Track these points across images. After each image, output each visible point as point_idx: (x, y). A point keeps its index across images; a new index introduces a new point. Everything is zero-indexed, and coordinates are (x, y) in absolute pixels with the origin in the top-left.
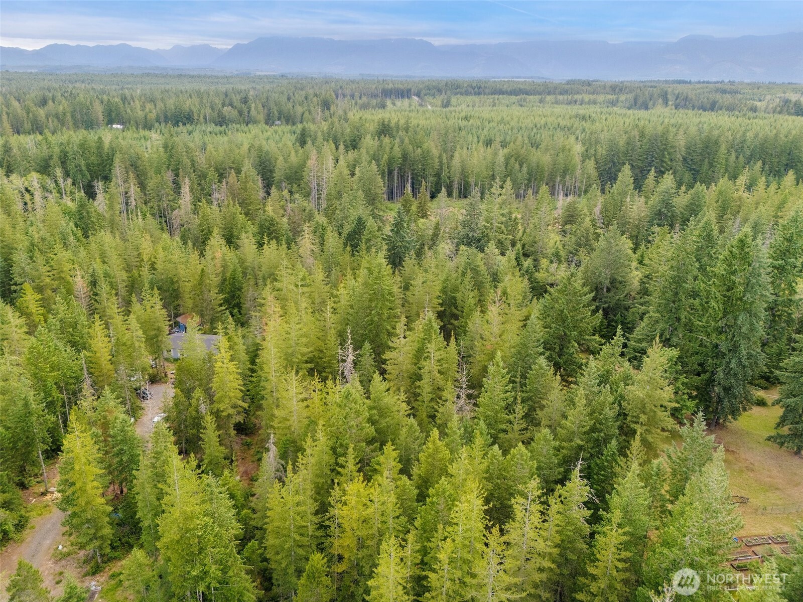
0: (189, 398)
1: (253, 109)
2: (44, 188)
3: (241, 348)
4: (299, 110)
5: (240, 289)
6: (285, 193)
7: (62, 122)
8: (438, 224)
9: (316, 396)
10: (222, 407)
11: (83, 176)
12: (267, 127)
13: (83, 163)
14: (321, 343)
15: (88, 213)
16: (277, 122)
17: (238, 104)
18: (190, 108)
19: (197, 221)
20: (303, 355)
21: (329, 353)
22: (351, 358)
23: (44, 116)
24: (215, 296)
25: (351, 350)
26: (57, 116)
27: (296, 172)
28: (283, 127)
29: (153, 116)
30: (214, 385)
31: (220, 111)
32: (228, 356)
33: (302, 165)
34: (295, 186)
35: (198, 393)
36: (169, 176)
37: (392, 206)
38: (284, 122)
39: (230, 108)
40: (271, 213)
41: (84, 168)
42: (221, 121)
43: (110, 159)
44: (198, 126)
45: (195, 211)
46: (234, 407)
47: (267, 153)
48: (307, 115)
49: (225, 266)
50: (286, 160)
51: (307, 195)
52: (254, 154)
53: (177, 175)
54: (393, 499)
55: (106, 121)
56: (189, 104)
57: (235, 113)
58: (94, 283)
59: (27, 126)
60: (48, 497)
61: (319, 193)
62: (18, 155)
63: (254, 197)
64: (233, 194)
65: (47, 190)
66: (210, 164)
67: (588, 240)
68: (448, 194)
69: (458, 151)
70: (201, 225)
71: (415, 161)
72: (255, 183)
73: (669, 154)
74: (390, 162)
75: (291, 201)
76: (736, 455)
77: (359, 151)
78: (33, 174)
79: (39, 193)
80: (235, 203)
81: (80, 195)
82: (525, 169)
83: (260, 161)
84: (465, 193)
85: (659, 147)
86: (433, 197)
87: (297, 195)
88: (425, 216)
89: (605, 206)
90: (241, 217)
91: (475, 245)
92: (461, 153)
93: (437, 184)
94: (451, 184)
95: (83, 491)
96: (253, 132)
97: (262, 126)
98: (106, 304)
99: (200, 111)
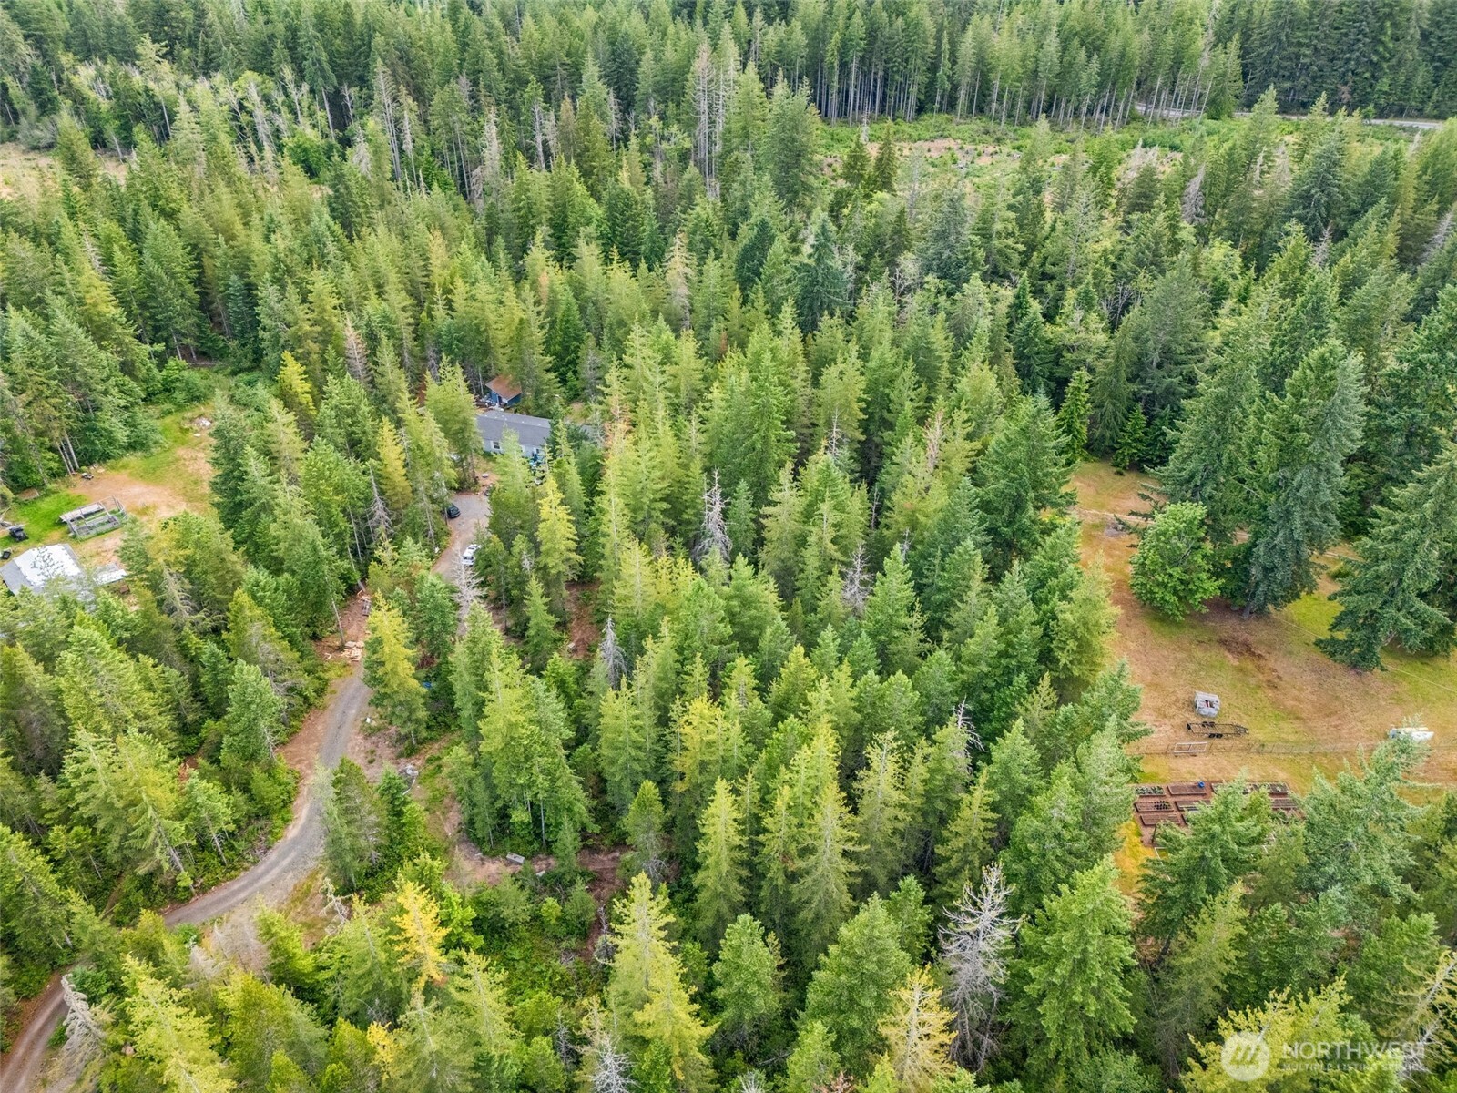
2: (268, 103)
5: (577, 339)
6: (655, 121)
8: (902, 212)
10: (550, 562)
11: (325, 78)
13: (324, 57)
14: (681, 472)
15: (347, 186)
19: (511, 187)
20: (657, 489)
21: (690, 490)
22: (718, 507)
25: (718, 497)
27: (674, 80)
30: (542, 532)
32: (557, 498)
33: (684, 68)
34: (671, 105)
35: (520, 543)
36: (462, 86)
37: (843, 132)
40: (627, 185)
41: (326, 66)
43: (367, 43)
45: (509, 171)
46: (565, 562)
47: (626, 37)
50: (657, 59)
51: (690, 126)
52: (602, 36)
53: (475, 83)
54: (738, 728)
58: (370, 337)
60: (346, 653)
61: (712, 123)
62: (218, 30)
63: (601, 144)
64: (565, 139)
65: (273, 109)
66: (529, 58)
67: (1156, 254)
68: (951, 105)
69: (975, 18)
70: (516, 200)
71: (890, 43)
72: (603, 117)
73: (1395, 25)
74: (844, 48)
75: (663, 138)
76: (1262, 663)
77: (788, 23)
78: (248, 73)
79: (260, 113)
80: (568, 160)
81: (323, 116)
82: (1095, 65)
83: (613, 52)
84: (979, 105)
85: (1375, 12)
86: (921, 109)
87: (674, 129)
88: (887, 185)
89: (1212, 177)
90: (579, 188)
91: (951, 273)
92: (980, 24)
93: (931, 85)
94: (955, 87)
95: (394, 673)
98: (391, 377)
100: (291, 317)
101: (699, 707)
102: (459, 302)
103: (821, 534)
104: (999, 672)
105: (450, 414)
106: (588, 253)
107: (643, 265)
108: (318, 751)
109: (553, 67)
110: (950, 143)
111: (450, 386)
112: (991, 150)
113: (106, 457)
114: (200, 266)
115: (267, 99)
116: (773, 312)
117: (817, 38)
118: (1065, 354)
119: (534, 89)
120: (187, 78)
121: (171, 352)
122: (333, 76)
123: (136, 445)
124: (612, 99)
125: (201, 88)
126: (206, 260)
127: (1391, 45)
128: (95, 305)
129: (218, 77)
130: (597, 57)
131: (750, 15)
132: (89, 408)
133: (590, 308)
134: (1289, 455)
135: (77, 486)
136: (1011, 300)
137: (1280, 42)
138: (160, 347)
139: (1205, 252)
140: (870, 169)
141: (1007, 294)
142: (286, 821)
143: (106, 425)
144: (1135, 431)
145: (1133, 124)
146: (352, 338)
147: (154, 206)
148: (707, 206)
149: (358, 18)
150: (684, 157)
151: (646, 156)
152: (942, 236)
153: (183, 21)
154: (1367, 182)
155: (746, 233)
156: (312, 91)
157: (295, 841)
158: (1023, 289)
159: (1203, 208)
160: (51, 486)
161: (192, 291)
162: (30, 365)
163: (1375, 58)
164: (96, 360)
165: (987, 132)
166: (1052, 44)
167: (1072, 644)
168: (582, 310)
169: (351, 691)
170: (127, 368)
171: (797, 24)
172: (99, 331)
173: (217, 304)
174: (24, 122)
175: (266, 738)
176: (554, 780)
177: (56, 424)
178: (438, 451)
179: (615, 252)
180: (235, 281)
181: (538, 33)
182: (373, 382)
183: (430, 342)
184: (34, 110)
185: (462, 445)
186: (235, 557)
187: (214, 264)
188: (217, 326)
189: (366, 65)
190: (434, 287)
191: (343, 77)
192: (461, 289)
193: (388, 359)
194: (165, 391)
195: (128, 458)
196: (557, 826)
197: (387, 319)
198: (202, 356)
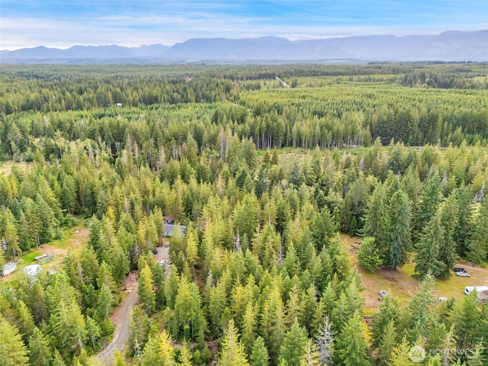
0: (177, 255)
1: (189, 94)
2: (93, 147)
3: (196, 235)
4: (213, 93)
5: (191, 204)
6: (208, 149)
7: (92, 104)
8: (281, 169)
9: (226, 256)
10: (190, 258)
11: (111, 140)
12: (197, 104)
13: (111, 134)
14: (227, 233)
15: (121, 166)
16: (202, 100)
17: (181, 91)
18: (156, 95)
19: (168, 166)
20: (220, 238)
21: (230, 237)
22: (238, 240)
23: (82, 100)
24: (181, 208)
25: (238, 237)
26: (89, 100)
27: (213, 138)
28: (205, 104)
29: (137, 99)
30: (188, 250)
31: (172, 96)
32: (192, 239)
33: (216, 135)
34: (213, 145)
35: (181, 253)
36: (152, 141)
37: (261, 152)
38: (205, 101)
39: (177, 93)
40: (202, 164)
41: (111, 137)
42: (173, 101)
43: (123, 130)
44: (161, 104)
45: (167, 162)
46: (194, 259)
47: (199, 128)
48: (217, 97)
49: (184, 194)
50: (208, 133)
51: (219, 150)
52: (192, 128)
53: (156, 140)
54: (252, 292)
55: (114, 102)
56: (156, 91)
57: (179, 96)
59: (74, 106)
60: (127, 291)
61: (225, 149)
62: (79, 128)
63: (194, 155)
64: (184, 153)
65: (95, 148)
66: (171, 134)
67: (353, 178)
68: (291, 145)
69: (296, 122)
70: (170, 169)
71: (273, 129)
72: (194, 148)
73: (410, 122)
74: (260, 130)
75: (210, 153)
76: (398, 283)
77: (244, 124)
78: (88, 139)
79: (91, 150)
80: (185, 158)
81: (109, 150)
82: (330, 133)
83: (195, 132)
84: (299, 144)
85: (405, 119)
86: (283, 146)
87: (214, 151)
88: (276, 163)
89: (366, 159)
90: (189, 166)
91: (297, 183)
92: (297, 124)
93: (285, 139)
94: (292, 140)
95: (148, 287)
96: (190, 108)
97: (194, 103)
98: (139, 213)
99: (161, 95)
100: (108, 199)
101: (239, 289)
102: (157, 194)
103: (269, 245)
104: (323, 276)
105: (156, 222)
106: (193, 181)
107: (210, 183)
108: (120, 318)
109: (178, 136)
110: (292, 154)
111: (158, 213)
112: (304, 156)
113: (48, 241)
114: (79, 188)
116: (249, 193)
117: (253, 128)
118: (332, 204)
119: (173, 141)
120: (68, 141)
121: (67, 212)
122: (113, 139)
123: (57, 238)
124: (196, 143)
125: (72, 144)
126: (80, 186)
127: (411, 128)
128: (49, 198)
129: (78, 141)
130: (191, 133)
131: (233, 122)
132: (46, 225)
133: (195, 195)
134: (394, 221)
135: (40, 250)
136: (315, 190)
137: (381, 127)
138: (65, 210)
139: (367, 179)
140: (271, 159)
141: (313, 189)
142: (112, 337)
143: (49, 232)
144: (354, 225)
145: (343, 149)
146: (127, 203)
147: (66, 172)
148: (226, 168)
149: (121, 124)
150: (217, 158)
151: (207, 158)
152: (293, 173)
153: (66, 127)
154: (408, 159)
155: (238, 175)
156: (106, 144)
157: (116, 343)
158: (317, 187)
159: (365, 167)
160: (31, 250)
161: (75, 195)
162: (32, 213)
163: (407, 131)
164: (50, 212)
165: (302, 151)
166: (318, 128)
167: (342, 267)
168: (192, 196)
169: (129, 301)
170: (56, 216)
171: (247, 124)
172: (51, 205)
173: (82, 199)
174: (15, 154)
175: (107, 311)
176: (197, 314)
177: (36, 230)
178: (154, 232)
179: (202, 181)
180: (89, 191)
181: (173, 127)
182: (133, 215)
183: (148, 205)
184: (19, 151)
185: (159, 232)
186: (96, 261)
187: (83, 187)
188: (81, 205)
189: (123, 137)
190: (149, 191)
191: (116, 140)
192: (158, 190)
193: (138, 208)
194: (64, 224)
195: (55, 242)
196: (197, 331)
197: (136, 199)
198: (75, 214)
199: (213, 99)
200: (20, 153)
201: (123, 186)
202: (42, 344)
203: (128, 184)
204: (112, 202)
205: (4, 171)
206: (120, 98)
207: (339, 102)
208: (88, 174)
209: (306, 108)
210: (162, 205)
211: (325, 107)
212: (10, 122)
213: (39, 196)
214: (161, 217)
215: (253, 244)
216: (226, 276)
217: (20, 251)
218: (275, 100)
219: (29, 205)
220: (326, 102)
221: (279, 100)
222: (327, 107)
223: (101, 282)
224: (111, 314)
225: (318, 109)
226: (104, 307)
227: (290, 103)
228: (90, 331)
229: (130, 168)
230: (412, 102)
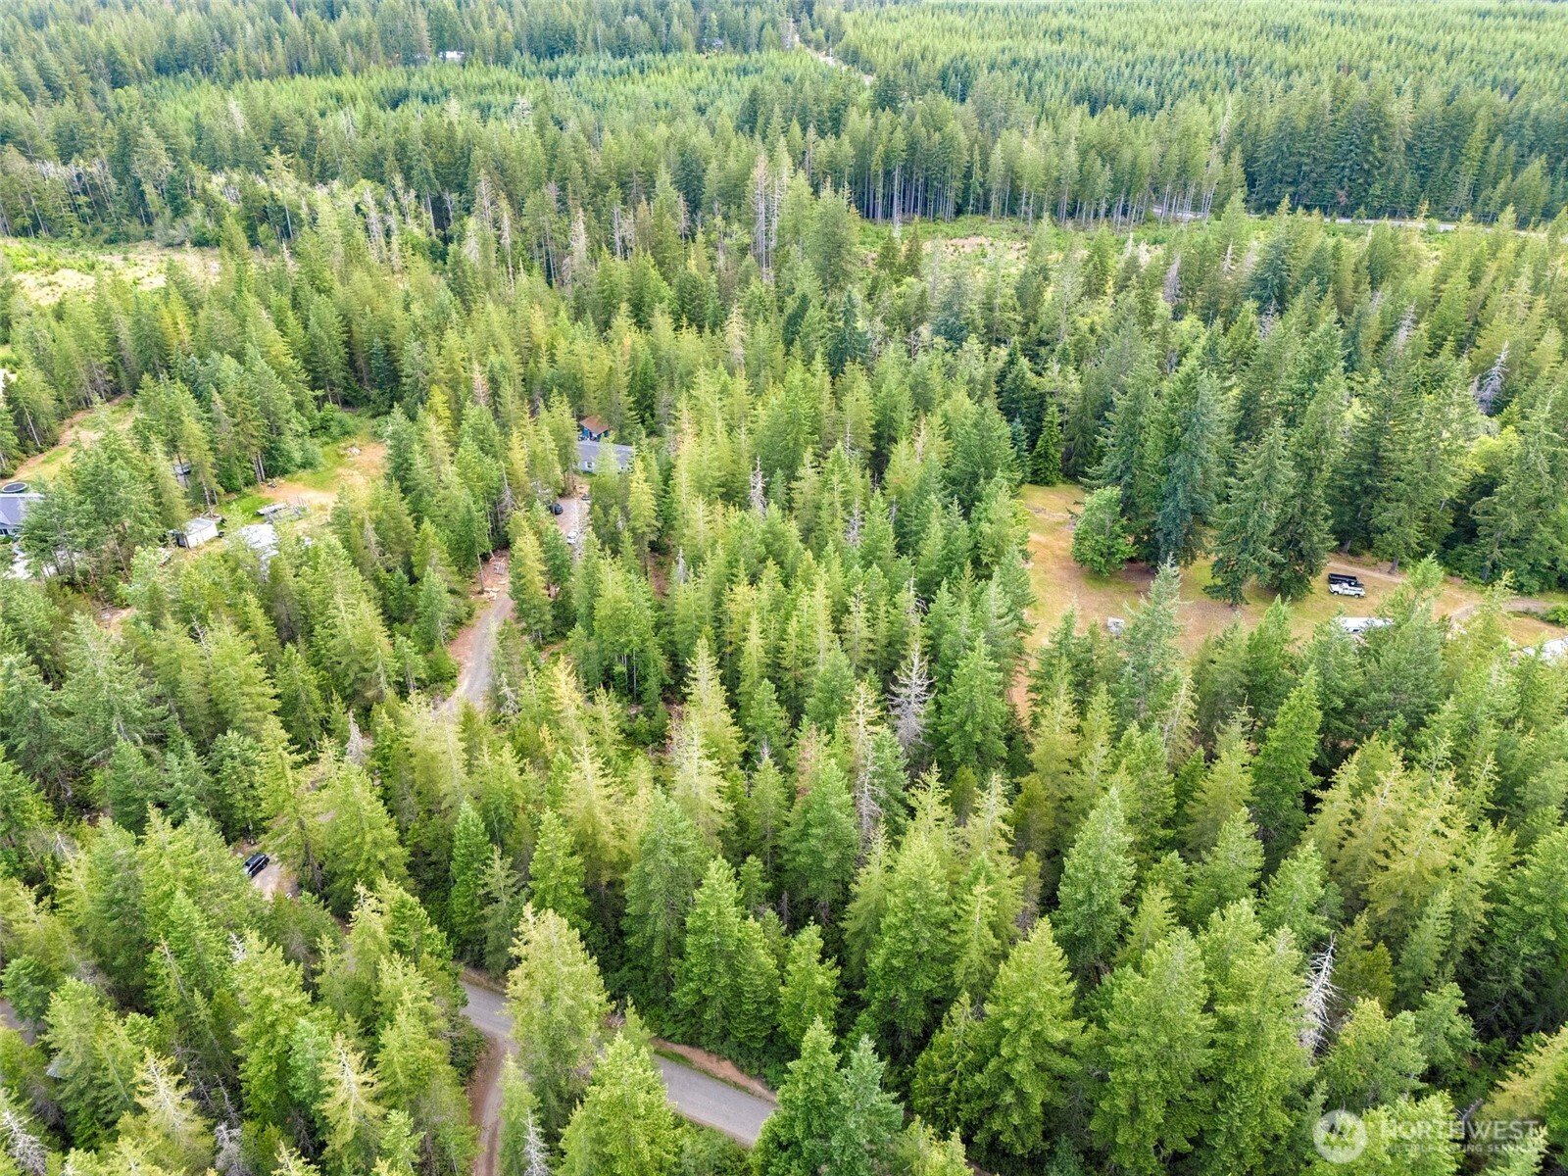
0: (606, 514)
1: (676, 20)
2: (381, 205)
3: (655, 468)
4: (756, 16)
5: (653, 388)
6: (719, 220)
7: (367, 51)
8: (925, 292)
9: (719, 519)
10: (637, 524)
11: (431, 185)
12: (699, 58)
13: (430, 167)
14: (734, 467)
15: (463, 271)
16: (719, 43)
17: (649, 9)
18: (570, 24)
19: (595, 274)
20: (714, 478)
21: (740, 478)
22: (760, 485)
23: (337, 39)
24: (625, 400)
25: (760, 479)
26: (357, 39)
27: (736, 186)
28: (727, 56)
29: (508, 37)
30: (631, 503)
31: (619, 27)
32: (643, 476)
33: (745, 175)
34: (733, 207)
35: (615, 510)
36: (551, 191)
38: (729, 45)
39: (636, 18)
40: (694, 271)
41: (432, 175)
42: (622, 47)
43: (466, 155)
44: (585, 57)
45: (594, 260)
46: (648, 526)
47: (694, 150)
48: (768, 30)
49: (634, 359)
50: (721, 168)
51: (749, 224)
52: (673, 149)
53: (563, 188)
55: (435, 46)
56: (568, 13)
57: (644, 29)
58: (493, 380)
59: (314, 59)
60: (485, 595)
61: (768, 222)
62: (335, 145)
63: (672, 239)
64: (643, 235)
65: (385, 210)
66: (608, 168)
68: (984, 207)
69: (1005, 134)
70: (600, 284)
71: (929, 154)
72: (675, 216)
73: (1382, 138)
74: (887, 159)
75: (725, 235)
77: (838, 136)
78: (363, 181)
79: (374, 214)
80: (645, 250)
81: (428, 217)
82: (1108, 173)
83: (683, 162)
84: (1011, 206)
85: (1364, 126)
86: (958, 212)
87: (735, 226)
88: (915, 272)
89: (1187, 264)
90: (654, 273)
91: (954, 335)
92: (1010, 138)
93: (967, 189)
94: (987, 193)
95: (532, 582)
96: (676, 72)
97: (690, 55)
98: (511, 407)
99: (585, 25)
100: (429, 365)
101: (742, 590)
102: (560, 357)
103: (833, 497)
105: (557, 434)
106: (662, 322)
107: (707, 330)
108: (471, 650)
109: (630, 175)
110: (981, 240)
111: (561, 411)
112: (1018, 245)
113: (285, 472)
114: (349, 331)
115: (379, 203)
116: (808, 361)
117: (864, 150)
118: (1044, 397)
119: (614, 193)
120: (305, 186)
121: (325, 398)
122: (437, 183)
123: (307, 464)
124: (681, 202)
125: (320, 193)
126: (354, 327)
127: (1379, 155)
128: (277, 357)
129: (336, 185)
130: (668, 166)
131: (804, 129)
132: (276, 430)
133: (664, 363)
135: (266, 492)
136: (1006, 358)
137: (1283, 152)
138: (319, 393)
139: (1177, 325)
140: (901, 259)
141: (1002, 353)
142: (454, 687)
143: (286, 447)
145: (1149, 224)
146: (479, 380)
147: (312, 284)
148: (762, 285)
149: (460, 132)
150: (744, 250)
151: (711, 250)
152: (947, 306)
153: (297, 136)
155: (791, 304)
156: (417, 197)
157: (462, 696)
158: (1015, 348)
159: (1181, 290)
160: (246, 490)
161: (343, 351)
162: (240, 395)
163: (1366, 166)
164: (283, 397)
165: (1016, 231)
166: (1072, 156)
167: (991, 550)
168: (657, 365)
169: (490, 617)
170: (299, 406)
171: (845, 138)
172: (282, 375)
173: (361, 362)
174: (159, 223)
175: (442, 628)
176: (643, 641)
177: (254, 442)
178: (550, 457)
179: (685, 321)
180: (378, 344)
181: (617, 146)
182: (496, 412)
183: (537, 389)
184: (168, 212)
185: (565, 458)
186: (409, 519)
187: (361, 330)
188: (360, 380)
189: (466, 174)
190: (539, 346)
191: (445, 184)
192: (562, 345)
193: (508, 392)
194: (321, 429)
195: (301, 473)
196: (645, 678)
197: (503, 368)
198: (346, 403)
199: (754, 40)
200: (173, 219)
201: (469, 330)
202: (304, 681)
203: (482, 326)
204: (441, 373)
205: (139, 275)
206: (454, 35)
207: (1175, 53)
208: (371, 291)
209: (1057, 76)
210: (574, 390)
211: (1120, 74)
212: (134, 121)
213: (251, 350)
214: (570, 422)
215: (796, 495)
216: (716, 563)
217: (222, 490)
218: (960, 44)
219: (231, 373)
220: (1129, 54)
221: (974, 46)
222: (1127, 72)
223: (423, 567)
224: (450, 640)
225: (1098, 82)
226: (432, 619)
227: (1007, 58)
228: (404, 664)
229: (487, 275)
230: (1423, 59)
